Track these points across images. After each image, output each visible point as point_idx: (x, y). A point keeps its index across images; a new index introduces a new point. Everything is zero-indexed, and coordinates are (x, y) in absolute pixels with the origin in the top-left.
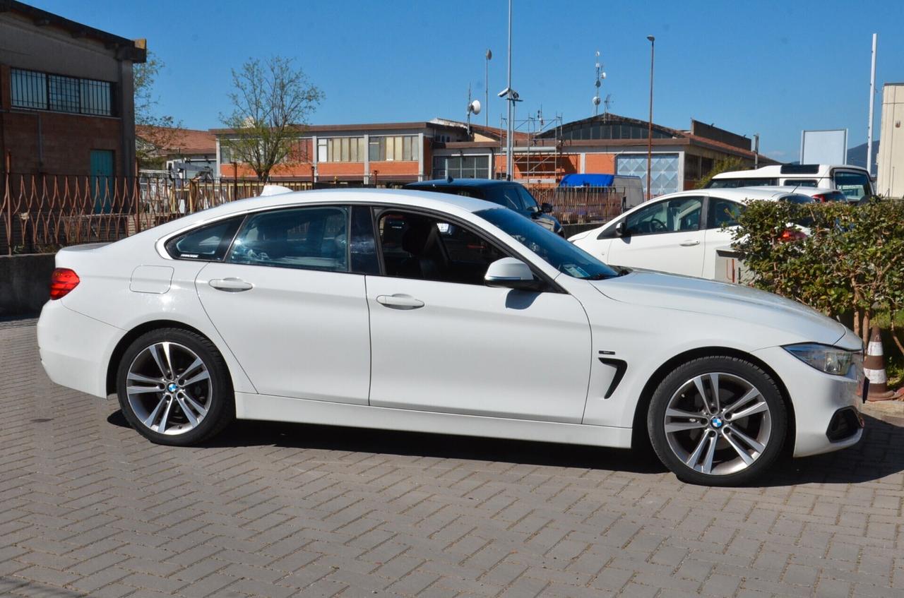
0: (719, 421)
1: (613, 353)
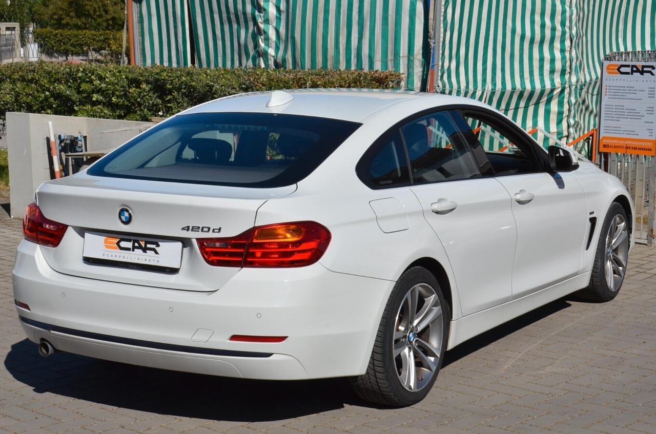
0: (611, 251)
1: (593, 213)
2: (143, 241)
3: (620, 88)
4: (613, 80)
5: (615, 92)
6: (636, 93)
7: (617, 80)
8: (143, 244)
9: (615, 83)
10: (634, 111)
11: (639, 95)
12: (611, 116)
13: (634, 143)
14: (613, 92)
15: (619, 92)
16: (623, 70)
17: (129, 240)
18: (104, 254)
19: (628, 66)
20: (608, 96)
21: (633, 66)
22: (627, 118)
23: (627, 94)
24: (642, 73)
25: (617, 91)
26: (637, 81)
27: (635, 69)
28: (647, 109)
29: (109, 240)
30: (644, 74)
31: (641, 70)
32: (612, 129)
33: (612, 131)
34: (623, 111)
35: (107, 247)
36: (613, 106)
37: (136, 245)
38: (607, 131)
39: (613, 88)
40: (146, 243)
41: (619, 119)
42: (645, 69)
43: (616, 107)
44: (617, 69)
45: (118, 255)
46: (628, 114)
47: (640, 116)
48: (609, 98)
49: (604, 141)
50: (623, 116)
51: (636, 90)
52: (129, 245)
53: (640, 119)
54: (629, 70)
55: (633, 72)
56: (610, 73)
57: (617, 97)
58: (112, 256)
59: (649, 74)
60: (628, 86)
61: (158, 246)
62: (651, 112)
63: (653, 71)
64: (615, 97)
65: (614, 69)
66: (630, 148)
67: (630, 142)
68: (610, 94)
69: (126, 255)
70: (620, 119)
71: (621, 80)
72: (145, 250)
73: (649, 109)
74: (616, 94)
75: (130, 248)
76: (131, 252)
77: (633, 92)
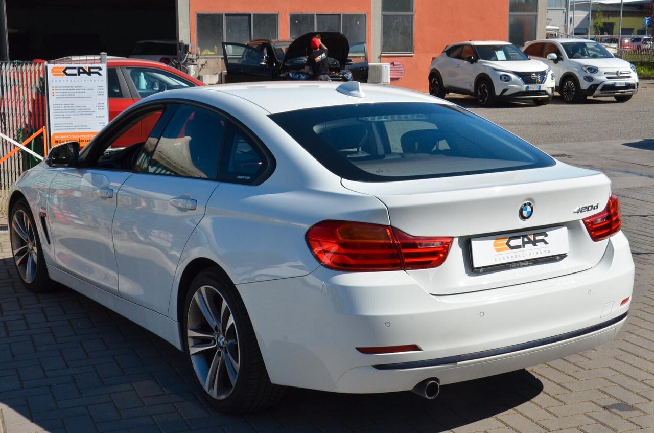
2: (531, 235)
3: (67, 88)
4: (60, 81)
5: (63, 92)
6: (84, 92)
7: (64, 81)
8: (532, 237)
9: (62, 84)
10: (85, 108)
11: (88, 93)
12: (61, 114)
13: (88, 136)
14: (61, 92)
15: (67, 92)
16: (68, 71)
17: (518, 237)
18: (495, 259)
19: (75, 68)
20: (55, 96)
21: (79, 68)
22: (78, 115)
23: (75, 94)
24: (89, 73)
25: (65, 91)
26: (85, 81)
27: (81, 70)
28: (98, 105)
29: (499, 243)
30: (92, 74)
31: (88, 71)
32: (63, 125)
33: (63, 128)
34: (72, 108)
35: (498, 250)
36: (62, 104)
37: (526, 240)
38: (57, 128)
39: (60, 88)
40: (535, 235)
41: (69, 116)
42: (92, 70)
43: (65, 106)
44: (63, 71)
45: (510, 256)
46: (79, 111)
47: (90, 112)
48: (57, 98)
49: (56, 137)
50: (73, 113)
51: (85, 89)
52: (518, 242)
53: (92, 114)
54: (75, 71)
55: (79, 73)
56: (55, 75)
57: (65, 96)
58: (504, 258)
59: (97, 74)
60: (76, 86)
61: (546, 235)
62: (102, 108)
63: (100, 72)
64: (63, 96)
65: (60, 72)
66: (83, 141)
67: (83, 136)
68: (58, 94)
69: (518, 254)
70: (71, 116)
71: (67, 81)
72: (534, 243)
73: (99, 105)
74: (64, 94)
75: (521, 245)
76: (522, 249)
77: (82, 91)
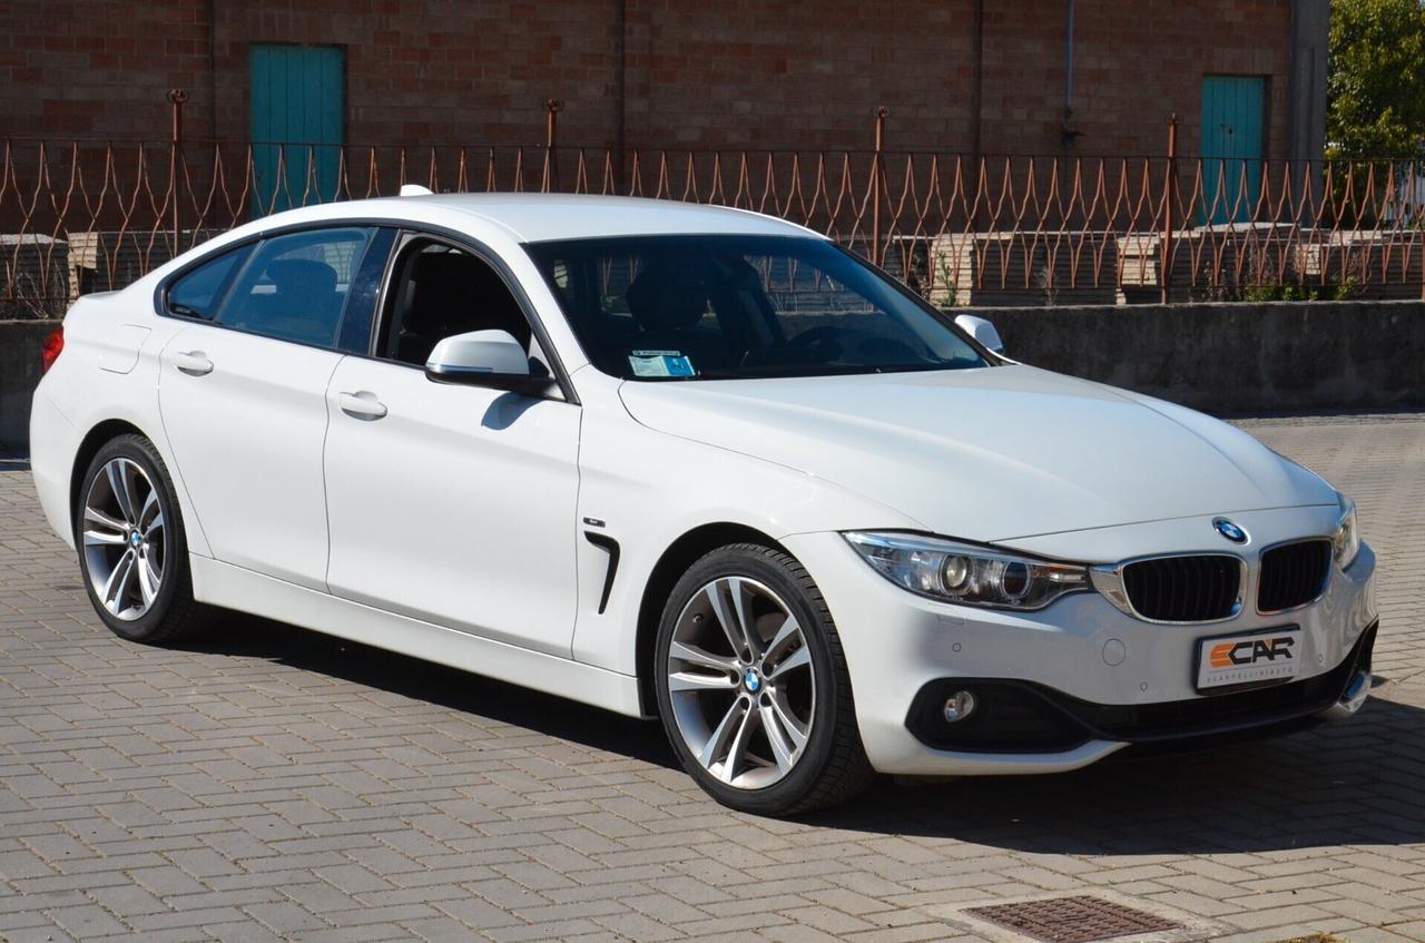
0: (754, 678)
1: (601, 524)
